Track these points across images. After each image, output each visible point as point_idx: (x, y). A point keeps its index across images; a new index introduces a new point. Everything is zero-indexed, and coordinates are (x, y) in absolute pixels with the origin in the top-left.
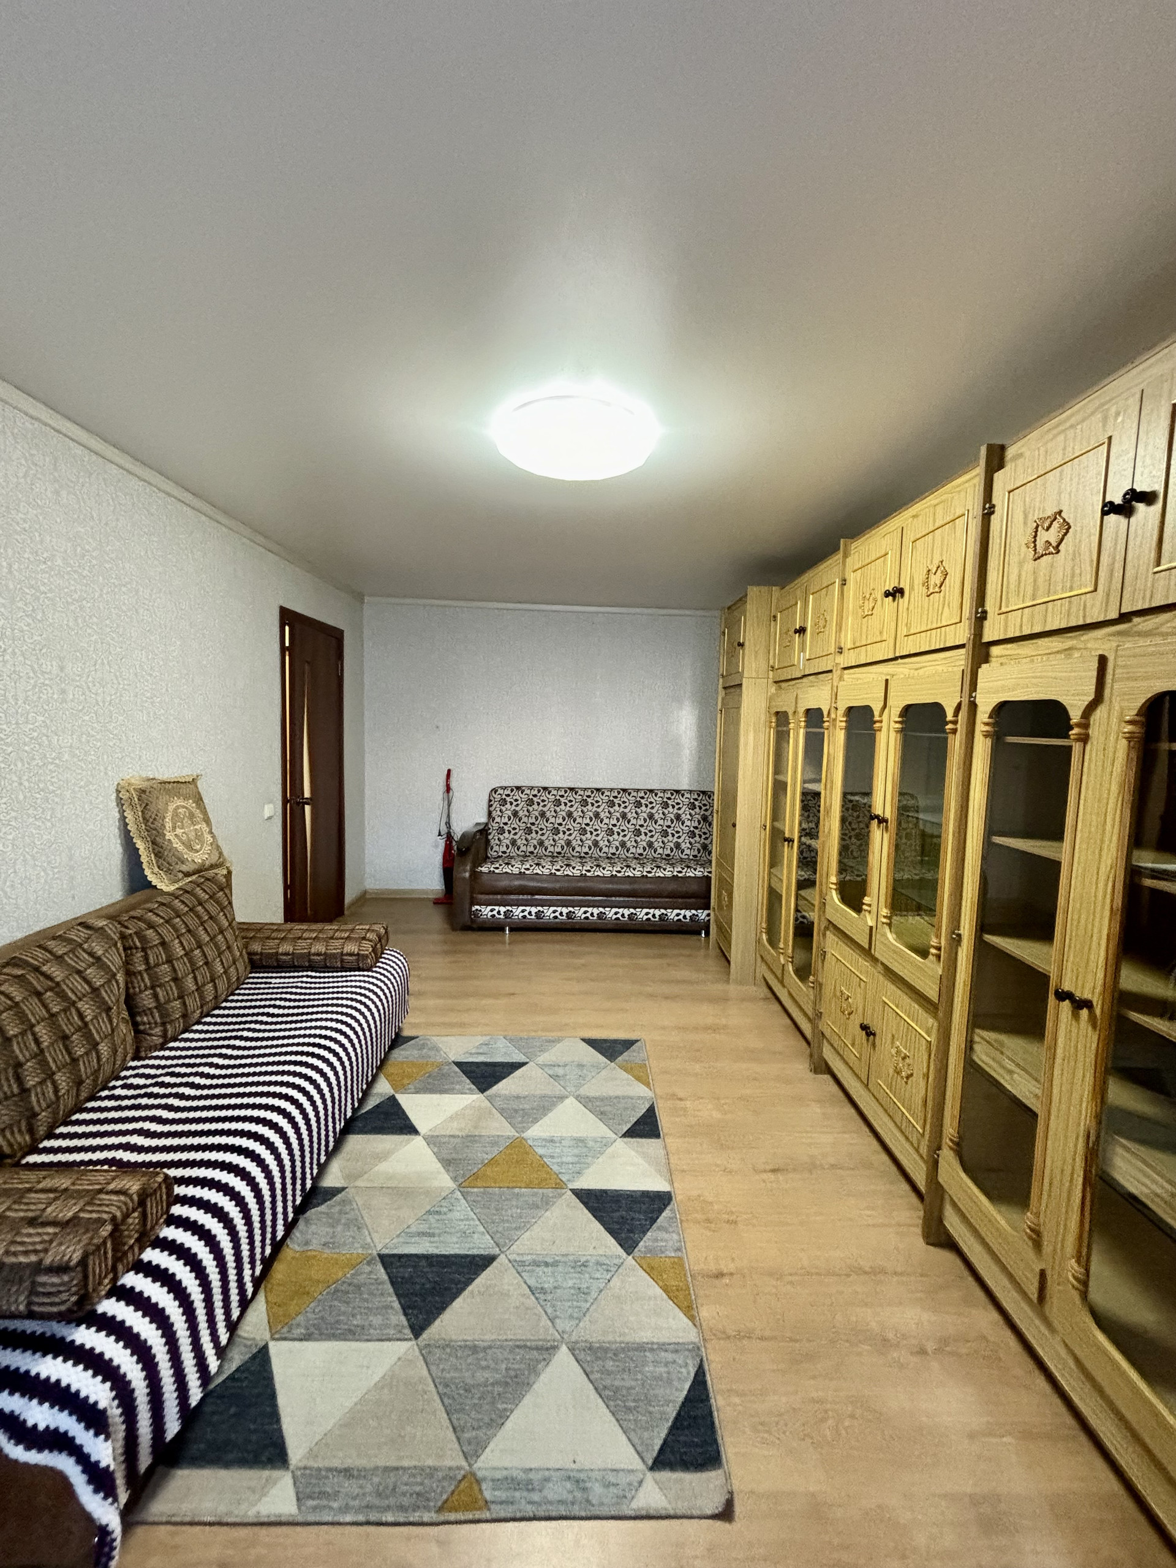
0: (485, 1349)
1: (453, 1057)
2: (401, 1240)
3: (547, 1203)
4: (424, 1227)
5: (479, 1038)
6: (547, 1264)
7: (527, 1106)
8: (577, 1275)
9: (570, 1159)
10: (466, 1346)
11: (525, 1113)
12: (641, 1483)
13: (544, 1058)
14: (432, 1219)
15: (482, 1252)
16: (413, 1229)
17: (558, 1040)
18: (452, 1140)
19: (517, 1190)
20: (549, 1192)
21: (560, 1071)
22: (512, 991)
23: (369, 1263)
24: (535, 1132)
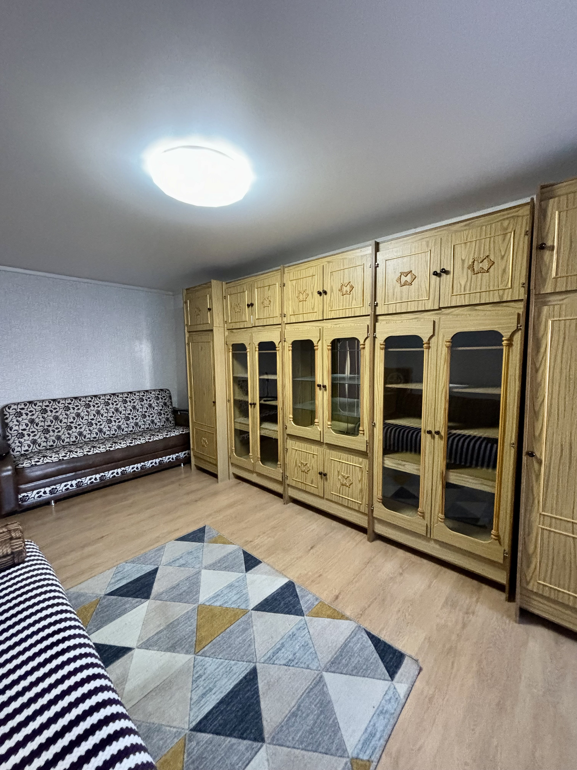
0: (298, 709)
1: (103, 593)
2: (195, 710)
3: (249, 625)
4: (200, 691)
5: (108, 572)
6: (279, 649)
7: (185, 588)
8: (296, 641)
9: (235, 598)
10: (289, 718)
11: (188, 593)
12: (395, 688)
13: (165, 559)
14: (201, 682)
15: (246, 672)
16: (195, 698)
17: (163, 547)
18: (160, 635)
19: (228, 630)
20: (244, 618)
21: (182, 561)
22: (100, 536)
23: (190, 741)
24: (204, 597)
